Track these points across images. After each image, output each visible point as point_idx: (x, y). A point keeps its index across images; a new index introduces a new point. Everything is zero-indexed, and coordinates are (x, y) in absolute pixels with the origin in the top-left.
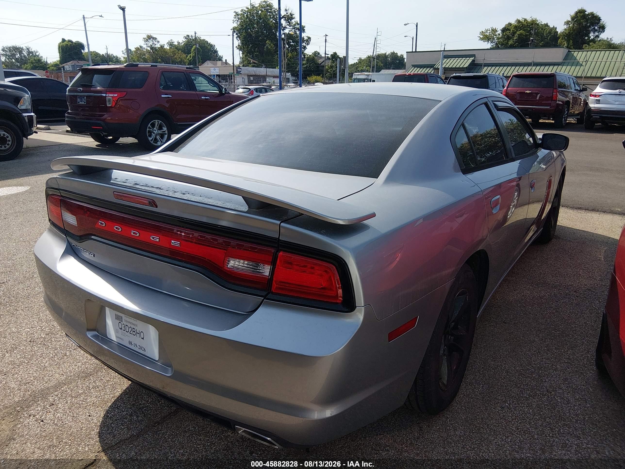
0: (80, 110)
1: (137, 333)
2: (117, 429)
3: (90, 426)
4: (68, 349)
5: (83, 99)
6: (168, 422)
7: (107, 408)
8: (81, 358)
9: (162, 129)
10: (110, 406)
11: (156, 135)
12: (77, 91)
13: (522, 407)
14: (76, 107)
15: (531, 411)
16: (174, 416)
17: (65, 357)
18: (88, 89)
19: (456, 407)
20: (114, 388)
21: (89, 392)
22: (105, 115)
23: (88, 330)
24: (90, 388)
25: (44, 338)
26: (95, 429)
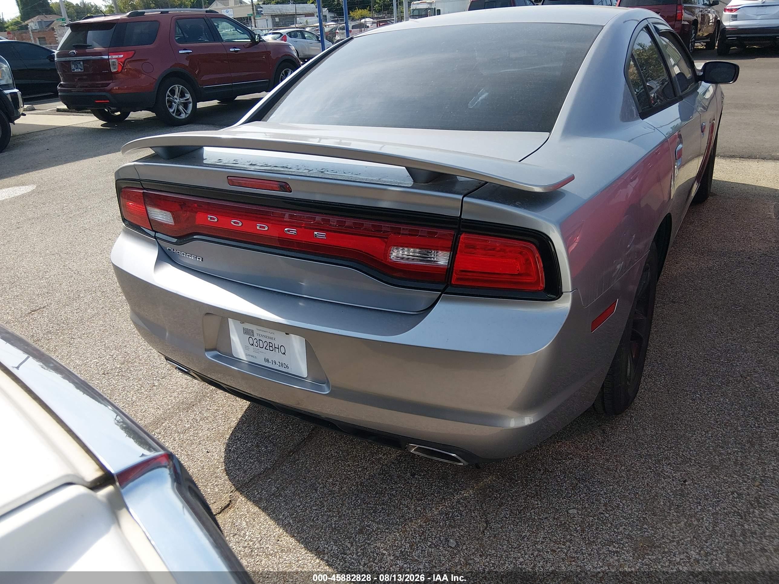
0: (76, 80)
1: (275, 348)
2: (245, 463)
3: (212, 464)
4: (155, 379)
5: (79, 65)
6: (304, 449)
7: (226, 441)
8: (175, 387)
9: (184, 96)
10: (229, 438)
11: (178, 105)
12: (70, 56)
13: (716, 397)
14: (70, 77)
15: (727, 400)
16: (309, 442)
17: (155, 388)
18: (81, 51)
19: (639, 403)
20: (226, 418)
21: (198, 425)
22: (110, 84)
23: (207, 350)
24: (197, 420)
25: (120, 368)
26: (220, 466)
